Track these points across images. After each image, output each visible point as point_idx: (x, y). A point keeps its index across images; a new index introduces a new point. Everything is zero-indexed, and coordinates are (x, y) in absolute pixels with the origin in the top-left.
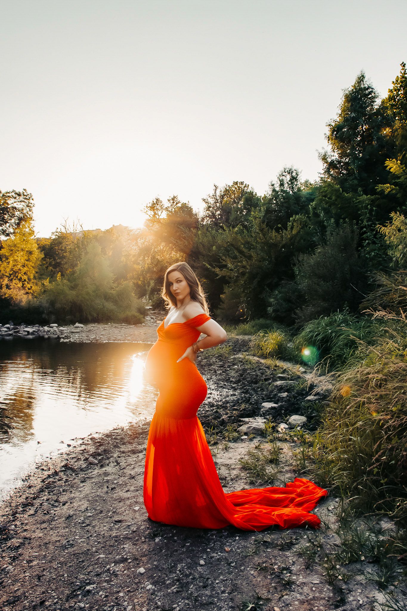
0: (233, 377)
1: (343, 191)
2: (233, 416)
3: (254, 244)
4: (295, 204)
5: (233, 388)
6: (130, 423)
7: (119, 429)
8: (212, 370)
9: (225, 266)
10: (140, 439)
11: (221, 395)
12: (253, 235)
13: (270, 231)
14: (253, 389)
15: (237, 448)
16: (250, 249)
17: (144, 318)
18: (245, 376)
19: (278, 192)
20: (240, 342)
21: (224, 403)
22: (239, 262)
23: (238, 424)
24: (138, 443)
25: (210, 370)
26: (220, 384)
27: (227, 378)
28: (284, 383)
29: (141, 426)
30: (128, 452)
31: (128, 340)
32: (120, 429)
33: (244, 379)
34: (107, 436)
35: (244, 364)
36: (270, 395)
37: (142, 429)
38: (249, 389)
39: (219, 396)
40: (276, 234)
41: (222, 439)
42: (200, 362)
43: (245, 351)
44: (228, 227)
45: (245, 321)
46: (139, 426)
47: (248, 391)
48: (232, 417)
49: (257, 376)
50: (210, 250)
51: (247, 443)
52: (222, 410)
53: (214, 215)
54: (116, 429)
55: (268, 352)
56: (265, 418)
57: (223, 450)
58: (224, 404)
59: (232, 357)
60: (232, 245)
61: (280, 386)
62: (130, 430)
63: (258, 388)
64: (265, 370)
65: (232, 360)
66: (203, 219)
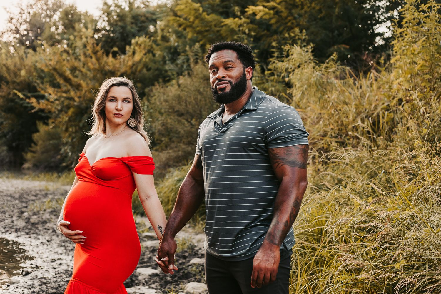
1: (203, 11)
3: (84, 70)
4: (132, 23)
8: (49, 230)
12: (83, 59)
19: (110, 6)
22: (63, 92)
25: (45, 229)
28: (156, 243)
40: (114, 60)
42: (29, 218)
50: (16, 75)
53: (17, 31)
61: (151, 247)
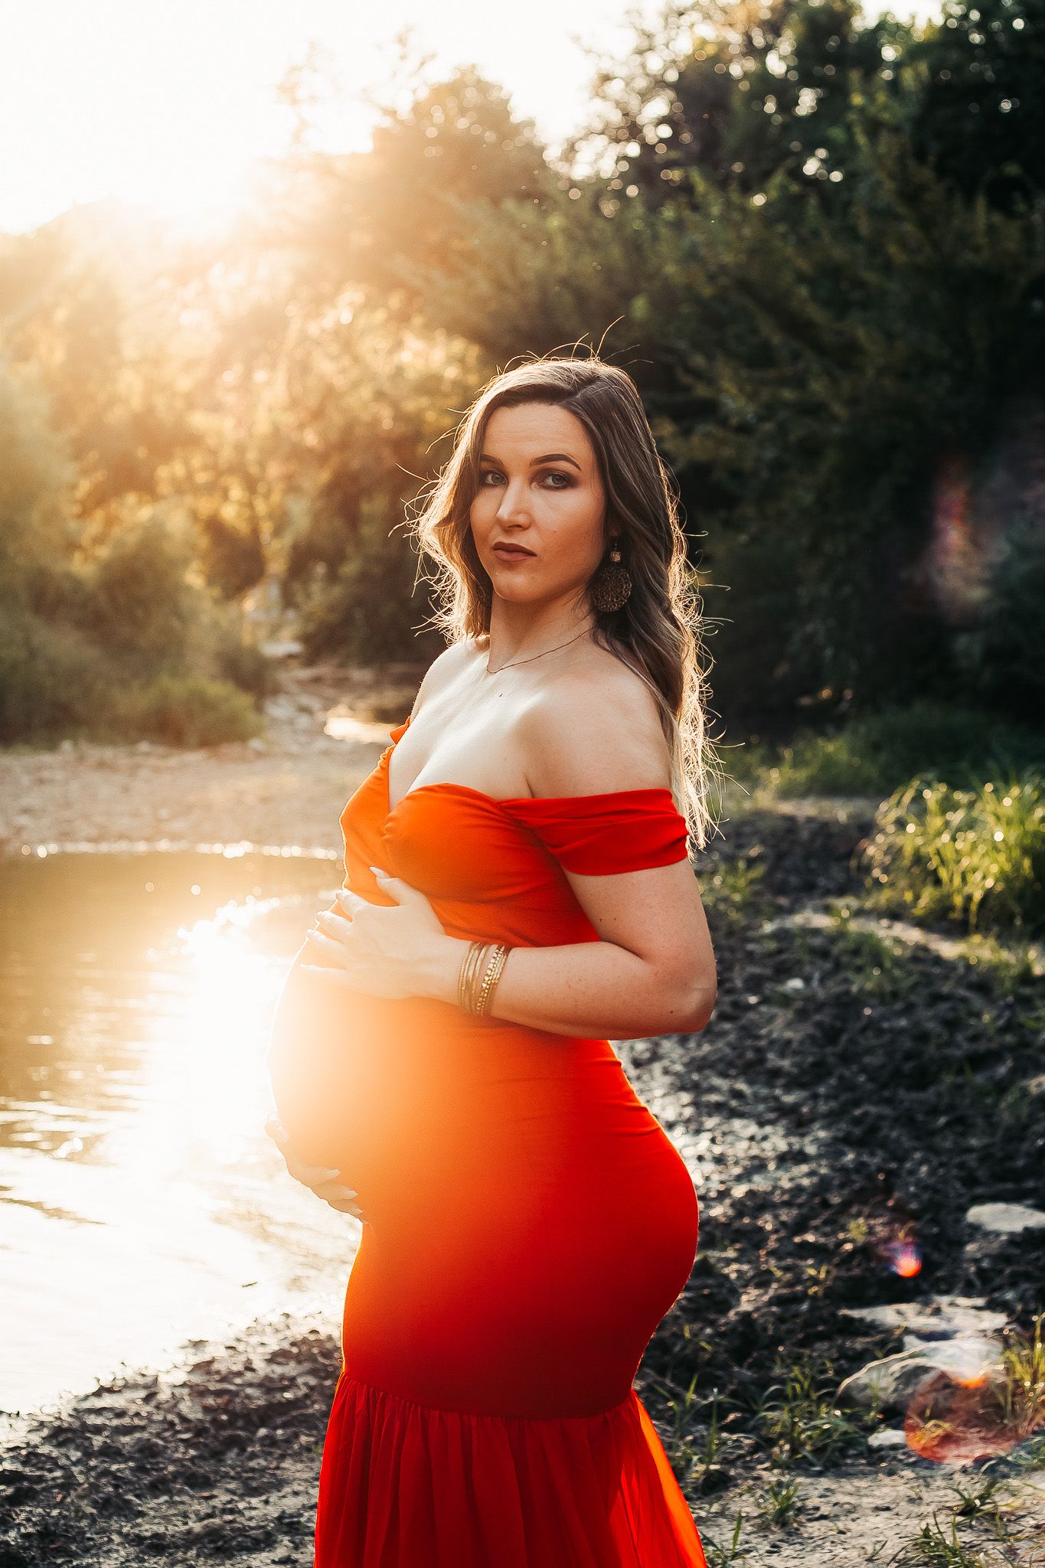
0: (784, 1048)
2: (804, 1297)
3: (871, 277)
5: (784, 1112)
6: (198, 1344)
7: (127, 1386)
9: (709, 410)
10: (253, 1456)
11: (720, 1160)
12: (864, 226)
13: (958, 204)
14: (907, 1120)
15: (852, 1510)
16: (840, 306)
17: (259, 709)
18: (852, 1041)
20: (805, 835)
21: (740, 1207)
22: (783, 382)
23: (841, 1348)
24: (245, 1482)
26: (713, 1089)
27: (750, 1055)
29: (259, 1364)
30: (188, 1548)
31: (174, 837)
32: (135, 1386)
33: (845, 1058)
34: (59, 1435)
35: (838, 966)
36: (1010, 1157)
37: (268, 1385)
38: (880, 1117)
39: (709, 1167)
40: (997, 218)
41: (756, 1448)
43: (841, 892)
44: (722, 184)
45: (826, 720)
46: (249, 1368)
47: (874, 1129)
48: (797, 1299)
49: (923, 1037)
51: (908, 1473)
52: (731, 1254)
54: (110, 1390)
55: (978, 896)
56: (993, 1306)
57: (763, 1528)
58: (740, 1214)
59: (768, 928)
60: (744, 285)
62: (198, 1392)
63: (934, 1111)
64: (964, 1000)
65: (772, 946)
66: (570, 151)
